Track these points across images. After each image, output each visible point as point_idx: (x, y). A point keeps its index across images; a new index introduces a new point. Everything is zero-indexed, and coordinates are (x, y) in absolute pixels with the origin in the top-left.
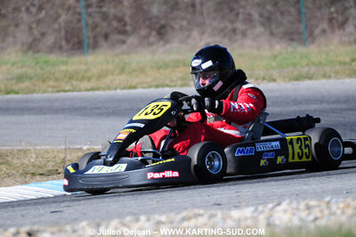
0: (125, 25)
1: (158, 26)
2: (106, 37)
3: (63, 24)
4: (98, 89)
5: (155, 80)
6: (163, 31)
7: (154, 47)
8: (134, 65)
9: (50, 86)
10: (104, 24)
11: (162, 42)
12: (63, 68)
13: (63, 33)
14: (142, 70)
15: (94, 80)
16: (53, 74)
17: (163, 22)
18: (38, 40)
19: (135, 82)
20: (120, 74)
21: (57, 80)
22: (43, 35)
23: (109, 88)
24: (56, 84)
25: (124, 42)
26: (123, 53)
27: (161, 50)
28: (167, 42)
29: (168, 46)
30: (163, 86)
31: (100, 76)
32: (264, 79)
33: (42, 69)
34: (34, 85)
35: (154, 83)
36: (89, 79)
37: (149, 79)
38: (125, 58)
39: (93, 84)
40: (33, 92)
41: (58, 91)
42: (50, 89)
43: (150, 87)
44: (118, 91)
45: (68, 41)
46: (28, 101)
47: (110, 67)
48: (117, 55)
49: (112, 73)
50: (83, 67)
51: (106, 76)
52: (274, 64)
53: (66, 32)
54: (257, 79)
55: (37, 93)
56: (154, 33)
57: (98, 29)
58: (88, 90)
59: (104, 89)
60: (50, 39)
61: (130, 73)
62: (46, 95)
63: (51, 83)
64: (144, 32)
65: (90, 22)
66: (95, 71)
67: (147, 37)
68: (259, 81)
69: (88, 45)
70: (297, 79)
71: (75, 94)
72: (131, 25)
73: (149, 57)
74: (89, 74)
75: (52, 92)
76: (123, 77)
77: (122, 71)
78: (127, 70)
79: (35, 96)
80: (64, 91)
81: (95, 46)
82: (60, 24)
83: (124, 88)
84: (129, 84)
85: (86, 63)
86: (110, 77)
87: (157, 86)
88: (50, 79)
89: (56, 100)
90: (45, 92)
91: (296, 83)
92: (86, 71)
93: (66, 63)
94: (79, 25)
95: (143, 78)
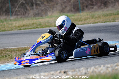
0: (93, 2)
2: (87, 7)
4: (85, 24)
5: (104, 20)
6: (106, 3)
7: (103, 9)
8: (96, 16)
10: (86, 2)
11: (105, 8)
12: (73, 17)
13: (72, 6)
14: (99, 17)
15: (83, 21)
17: (106, 1)
19: (97, 21)
20: (92, 18)
22: (66, 7)
23: (88, 23)
25: (93, 8)
26: (92, 12)
27: (105, 10)
28: (107, 7)
29: (108, 9)
30: (107, 22)
31: (85, 20)
36: (82, 21)
37: (102, 20)
39: (83, 22)
43: (102, 22)
45: (74, 8)
47: (89, 16)
49: (89, 18)
51: (87, 19)
53: (74, 6)
56: (103, 4)
57: (84, 4)
58: (81, 24)
60: (68, 8)
64: (99, 4)
66: (84, 18)
67: (100, 6)
69: (81, 9)
72: (95, 2)
73: (102, 12)
74: (81, 19)
76: (93, 20)
78: (94, 17)
81: (83, 10)
82: (71, 3)
83: (93, 23)
84: (95, 22)
85: (80, 16)
86: (89, 20)
87: (105, 22)
92: (80, 18)
93: (74, 16)
94: (77, 3)
95: (100, 20)
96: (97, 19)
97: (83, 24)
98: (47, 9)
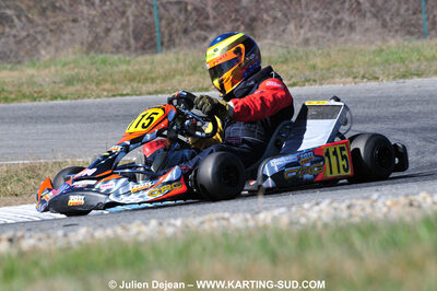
9: (104, 90)
12: (124, 67)
15: (158, 81)
16: (111, 75)
21: (114, 82)
24: (113, 87)
32: (363, 77)
33: (98, 70)
34: (86, 89)
36: (153, 81)
40: (84, 96)
41: (114, 96)
42: (105, 93)
46: (75, 108)
50: (148, 67)
52: (377, 59)
54: (355, 78)
55: (89, 98)
58: (150, 94)
62: (98, 100)
63: (107, 86)
68: (357, 80)
70: (404, 76)
71: (134, 97)
74: (153, 75)
75: (107, 96)
79: (86, 101)
80: (122, 95)
81: (170, 43)
84: (200, 86)
88: (106, 81)
89: (110, 105)
90: (99, 97)
91: (402, 80)
92: (150, 72)
93: (128, 63)
97: (156, 92)
98: (39, 37)
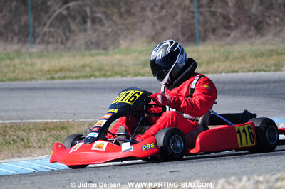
0: (229, 21)
1: (256, 23)
2: (214, 31)
3: (180, 21)
4: (207, 73)
5: (253, 66)
6: (260, 26)
7: (253, 39)
8: (236, 54)
10: (213, 21)
11: (259, 36)
13: (180, 28)
14: (243, 58)
17: (260, 19)
18: (160, 33)
19: (237, 67)
20: (225, 61)
22: (164, 29)
23: (216, 72)
25: (228, 35)
26: (228, 44)
27: (258, 41)
28: (263, 35)
29: (264, 39)
30: (260, 71)
35: (253, 69)
37: (248, 65)
38: (229, 48)
39: (203, 68)
43: (249, 71)
44: (223, 74)
45: (183, 34)
47: (217, 55)
48: (222, 46)
49: (219, 61)
51: (214, 62)
53: (182, 27)
56: (252, 28)
57: (208, 25)
59: (212, 73)
60: (169, 33)
61: (233, 60)
64: (244, 27)
65: (202, 19)
66: (205, 58)
67: (247, 31)
69: (200, 37)
72: (234, 22)
73: (249, 47)
76: (227, 64)
77: (227, 58)
78: (231, 57)
82: (177, 21)
83: (228, 72)
85: (198, 52)
86: (217, 63)
87: (255, 71)
94: (192, 22)
95: (243, 64)
96: (238, 62)
